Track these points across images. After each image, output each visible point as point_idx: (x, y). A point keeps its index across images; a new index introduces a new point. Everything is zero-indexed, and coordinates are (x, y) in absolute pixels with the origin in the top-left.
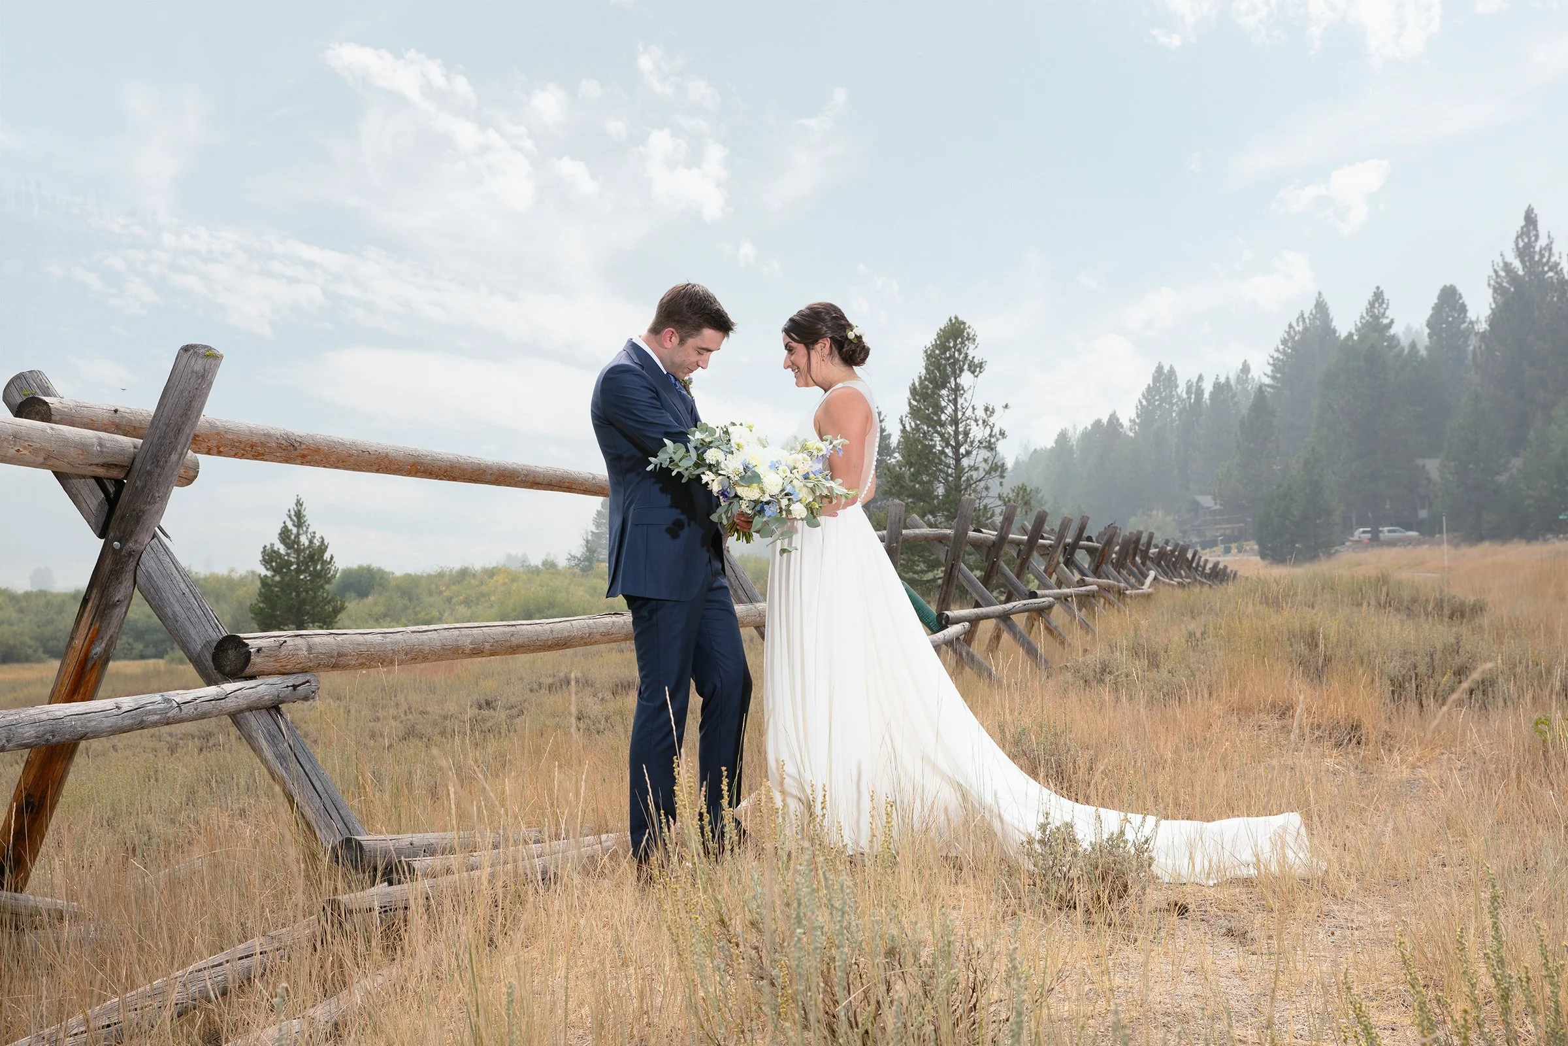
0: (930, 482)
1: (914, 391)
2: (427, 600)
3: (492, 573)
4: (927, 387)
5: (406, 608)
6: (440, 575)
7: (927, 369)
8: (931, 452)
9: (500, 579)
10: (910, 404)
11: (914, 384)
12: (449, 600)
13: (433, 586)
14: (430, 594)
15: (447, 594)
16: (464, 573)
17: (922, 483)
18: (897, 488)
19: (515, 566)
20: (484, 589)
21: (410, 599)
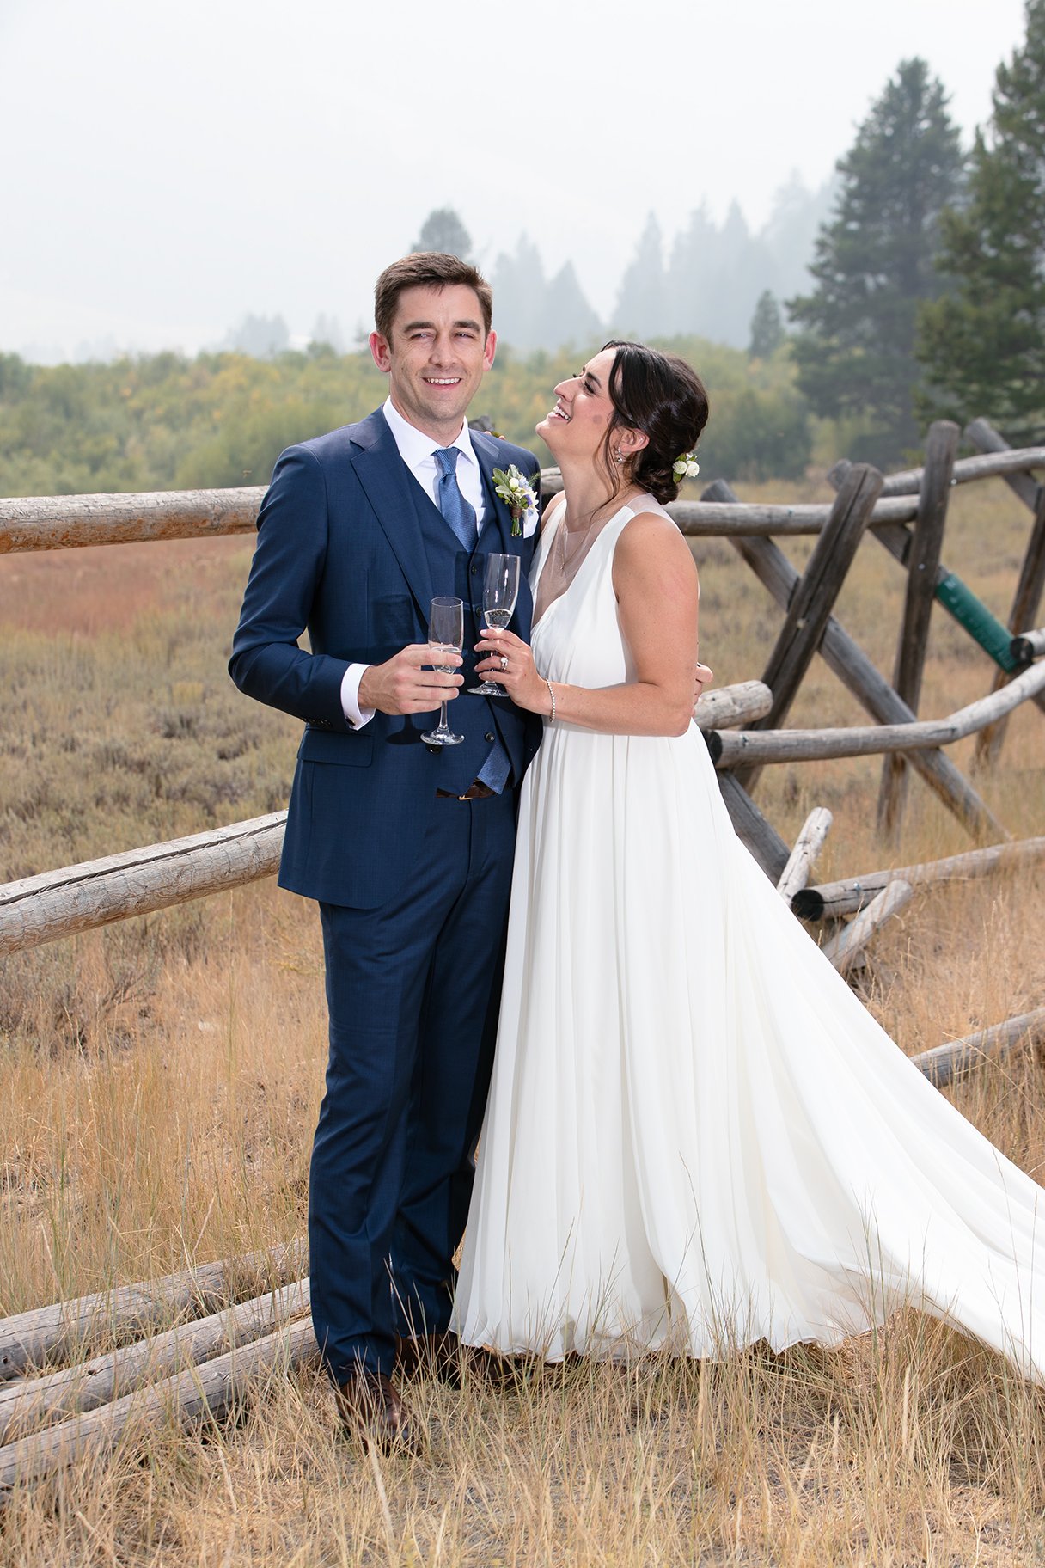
0: (1027, 250)
1: (1002, 77)
2: (98, 413)
3: (214, 364)
4: (1027, 71)
5: (58, 431)
6: (123, 368)
7: (1029, 35)
8: (1030, 195)
9: (230, 376)
10: (995, 102)
11: (1002, 65)
12: (138, 414)
13: (110, 389)
14: (104, 401)
15: (134, 403)
16: (166, 365)
17: (1011, 249)
18: (967, 257)
19: (257, 350)
20: (202, 395)
21: (68, 414)
